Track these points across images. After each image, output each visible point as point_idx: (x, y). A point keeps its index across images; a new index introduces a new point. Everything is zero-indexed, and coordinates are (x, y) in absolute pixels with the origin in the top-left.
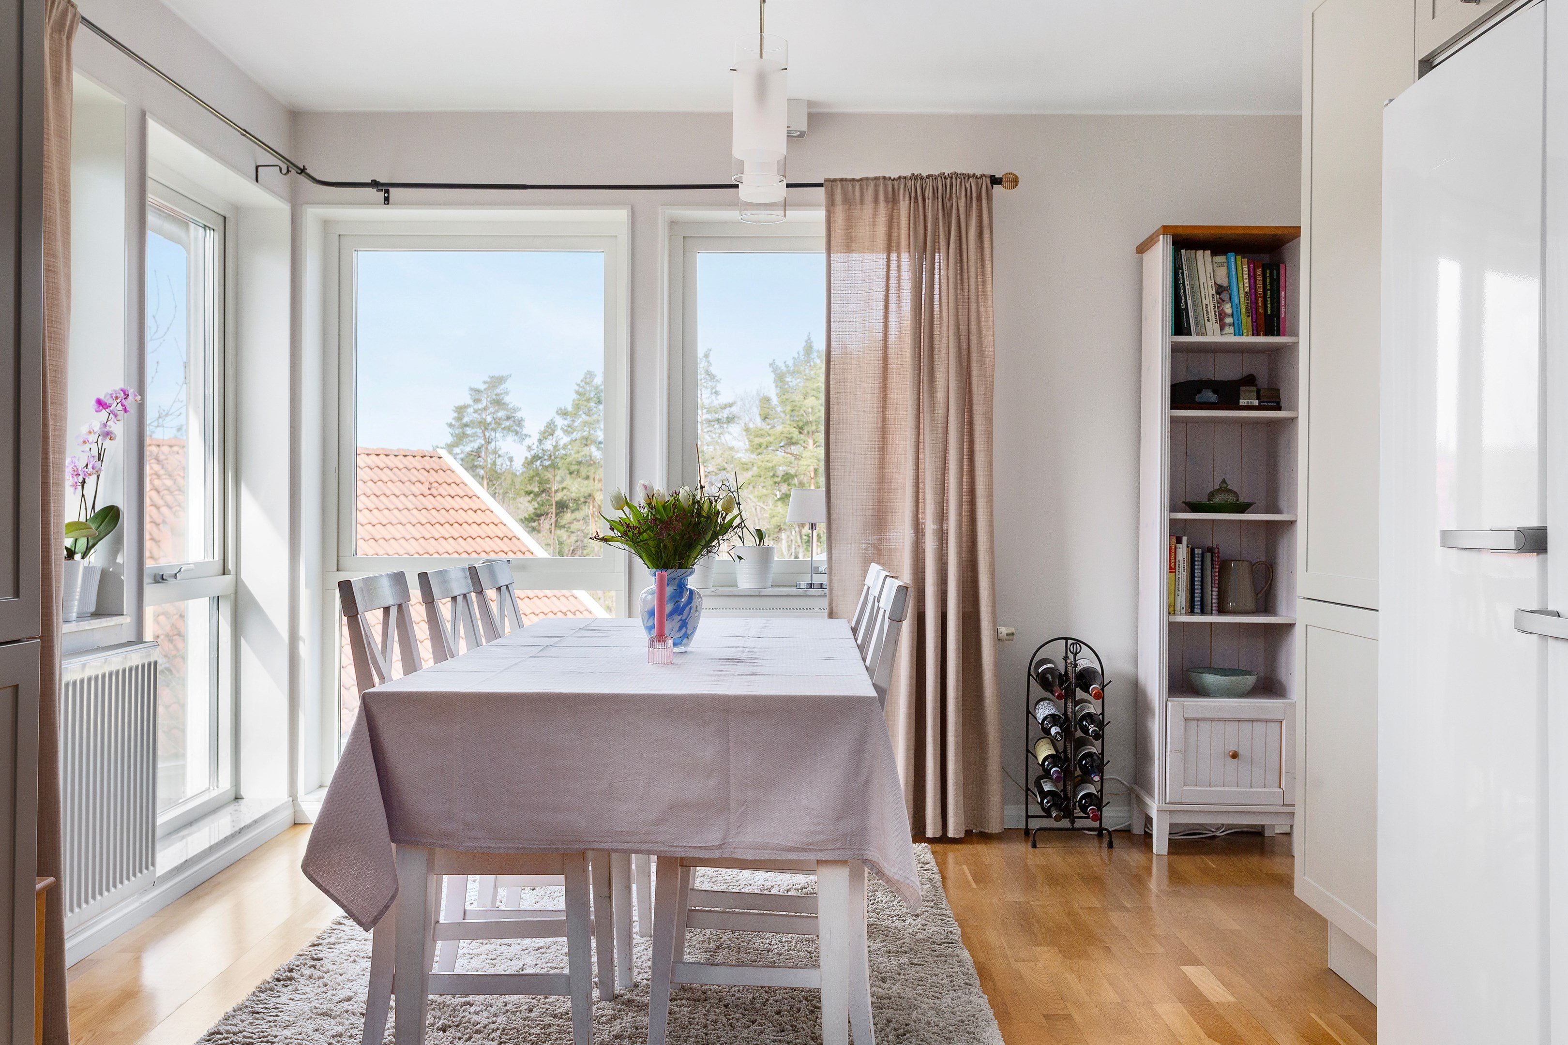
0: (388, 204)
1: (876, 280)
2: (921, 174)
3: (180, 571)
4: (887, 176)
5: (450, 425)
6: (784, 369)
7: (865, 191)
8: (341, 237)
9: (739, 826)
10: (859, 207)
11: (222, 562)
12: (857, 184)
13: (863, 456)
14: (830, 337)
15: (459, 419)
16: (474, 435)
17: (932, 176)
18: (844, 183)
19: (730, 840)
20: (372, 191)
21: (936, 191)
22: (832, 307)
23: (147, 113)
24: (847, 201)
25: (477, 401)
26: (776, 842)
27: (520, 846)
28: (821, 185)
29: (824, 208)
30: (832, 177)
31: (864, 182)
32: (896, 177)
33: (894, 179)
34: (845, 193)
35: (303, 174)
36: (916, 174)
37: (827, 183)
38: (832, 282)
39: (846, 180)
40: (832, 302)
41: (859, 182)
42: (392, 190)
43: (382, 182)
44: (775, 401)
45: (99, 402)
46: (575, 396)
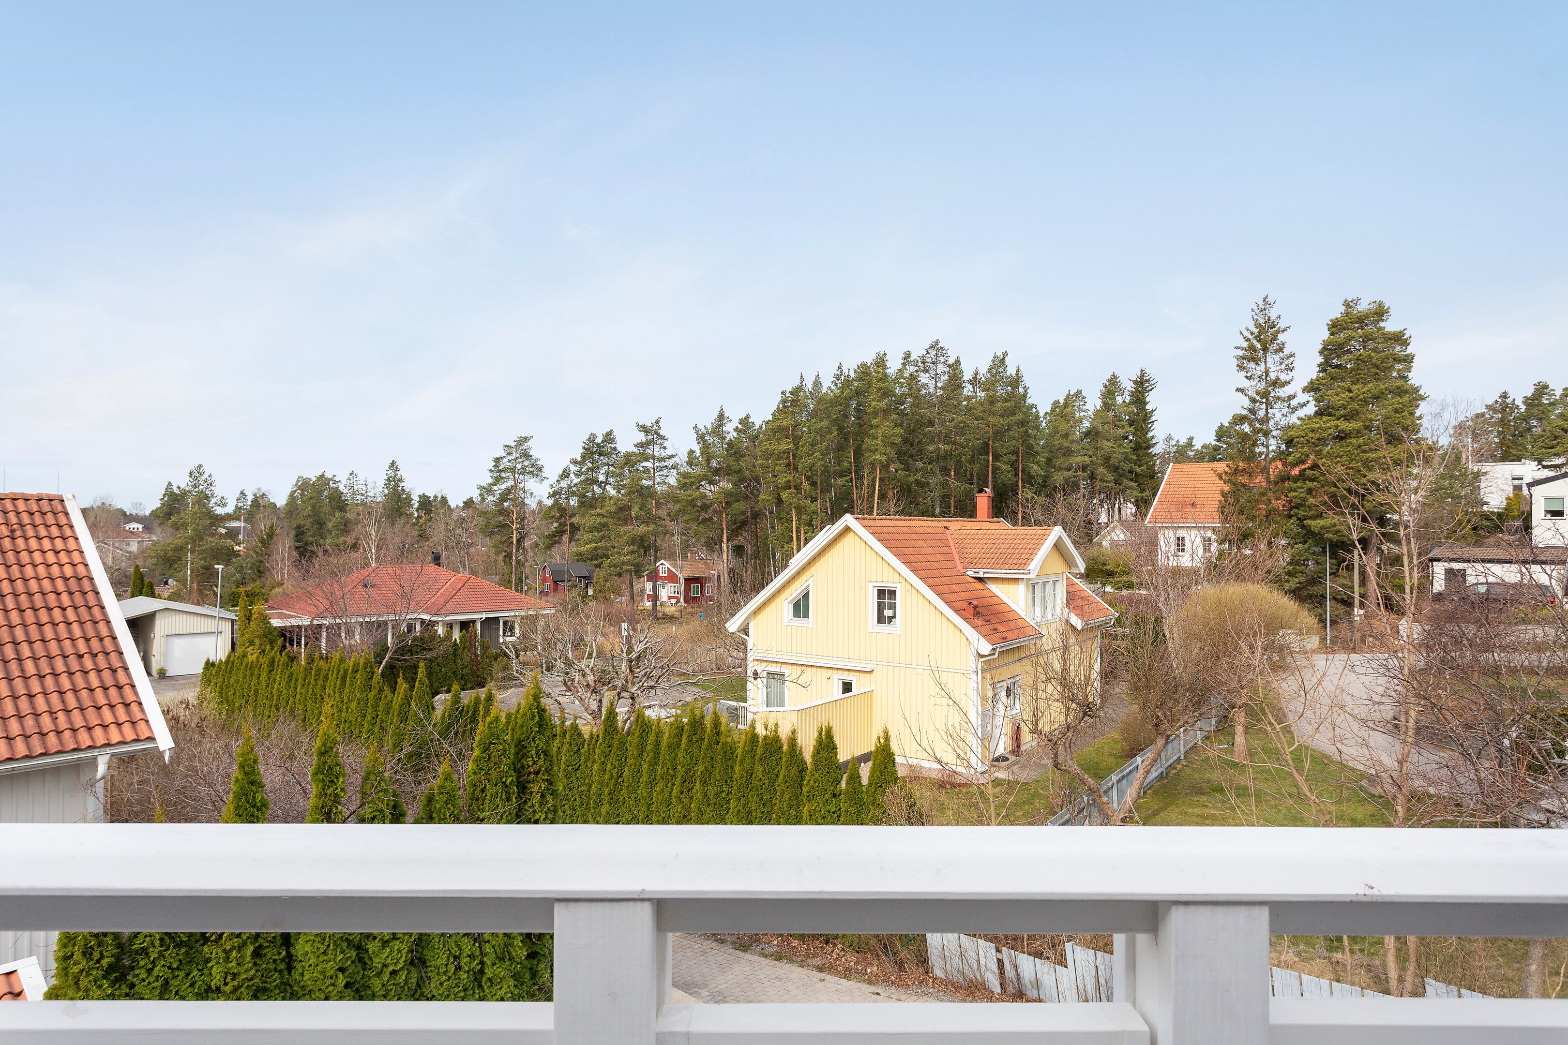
5: (491, 471)
6: (704, 431)
15: (495, 466)
16: (507, 478)
25: (510, 454)
44: (698, 454)
46: (583, 451)
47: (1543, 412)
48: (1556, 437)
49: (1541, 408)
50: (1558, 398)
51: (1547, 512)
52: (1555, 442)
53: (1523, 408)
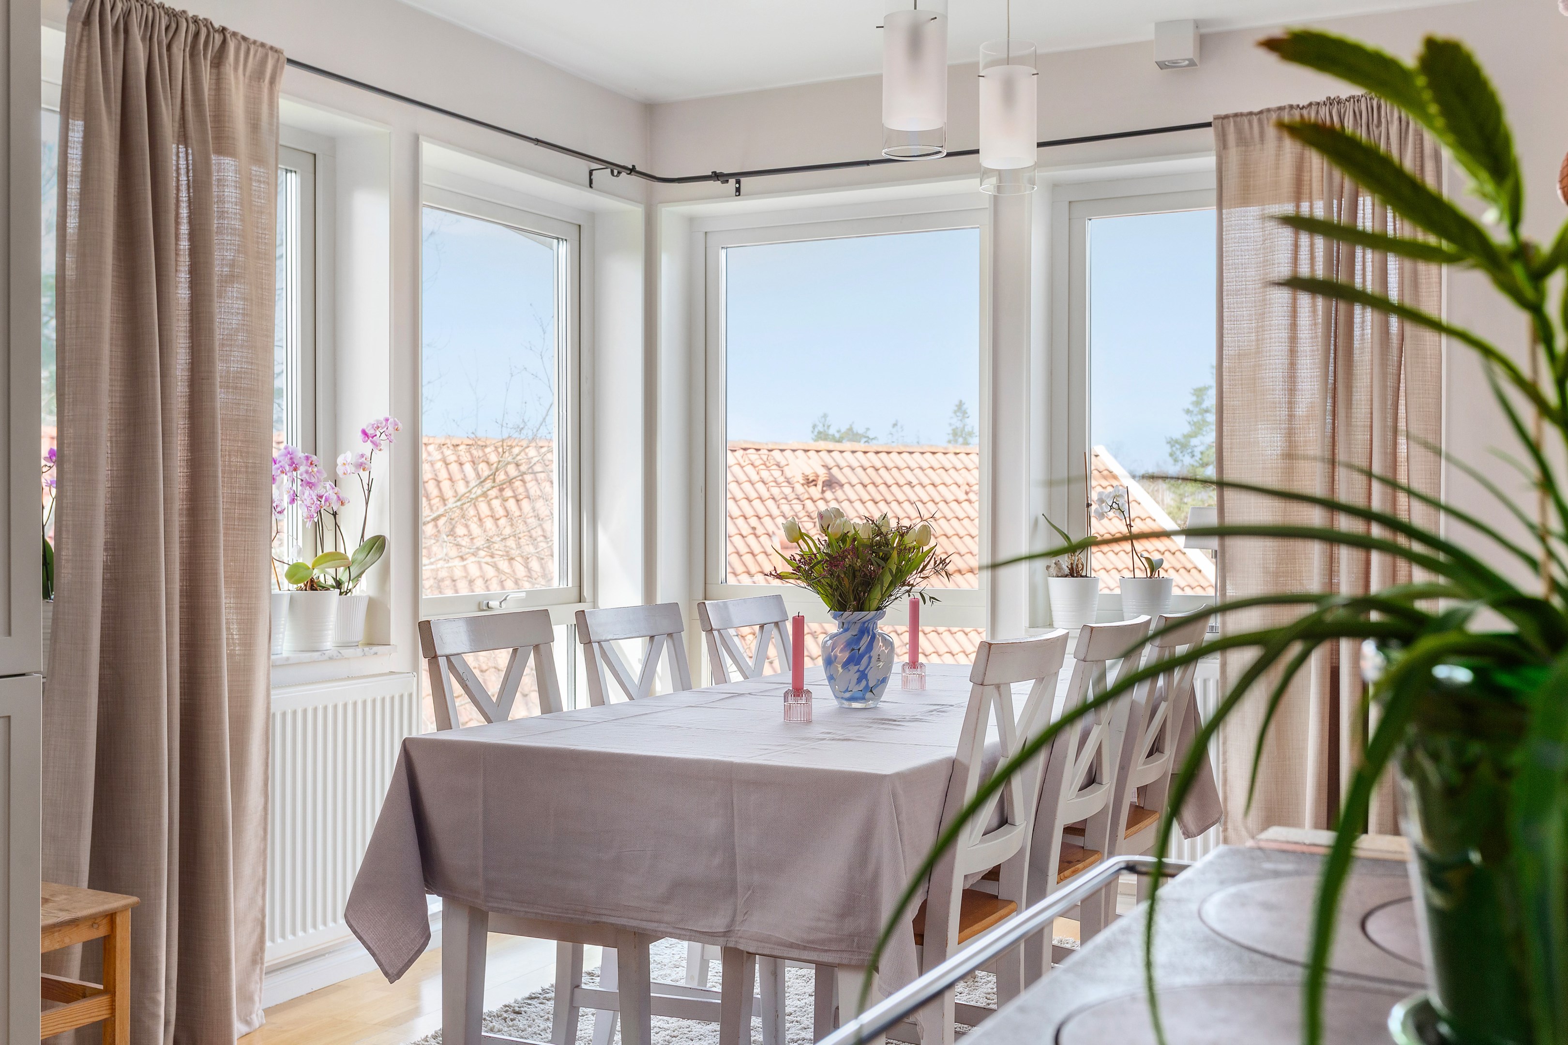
0: (739, 195)
1: (1279, 239)
2: (1338, 97)
3: (505, 599)
4: (1295, 103)
5: (1188, 411)
7: (1266, 126)
8: (708, 234)
9: (746, 913)
10: (1258, 146)
11: (576, 590)
12: (1255, 119)
13: (1261, 466)
14: (1222, 316)
17: (1354, 97)
18: (1239, 119)
19: (737, 928)
20: (717, 184)
21: (1358, 117)
22: (1225, 277)
23: (421, 137)
24: (1243, 141)
26: (777, 935)
27: (539, 911)
28: (1208, 125)
29: (1214, 153)
30: (1223, 113)
31: (1265, 114)
32: (1306, 103)
33: (1303, 107)
34: (1239, 131)
35: (633, 173)
36: (1332, 98)
37: (1216, 121)
38: (1224, 246)
39: (1242, 115)
40: (1224, 271)
41: (1258, 116)
42: (743, 180)
43: (725, 172)
45: (364, 432)
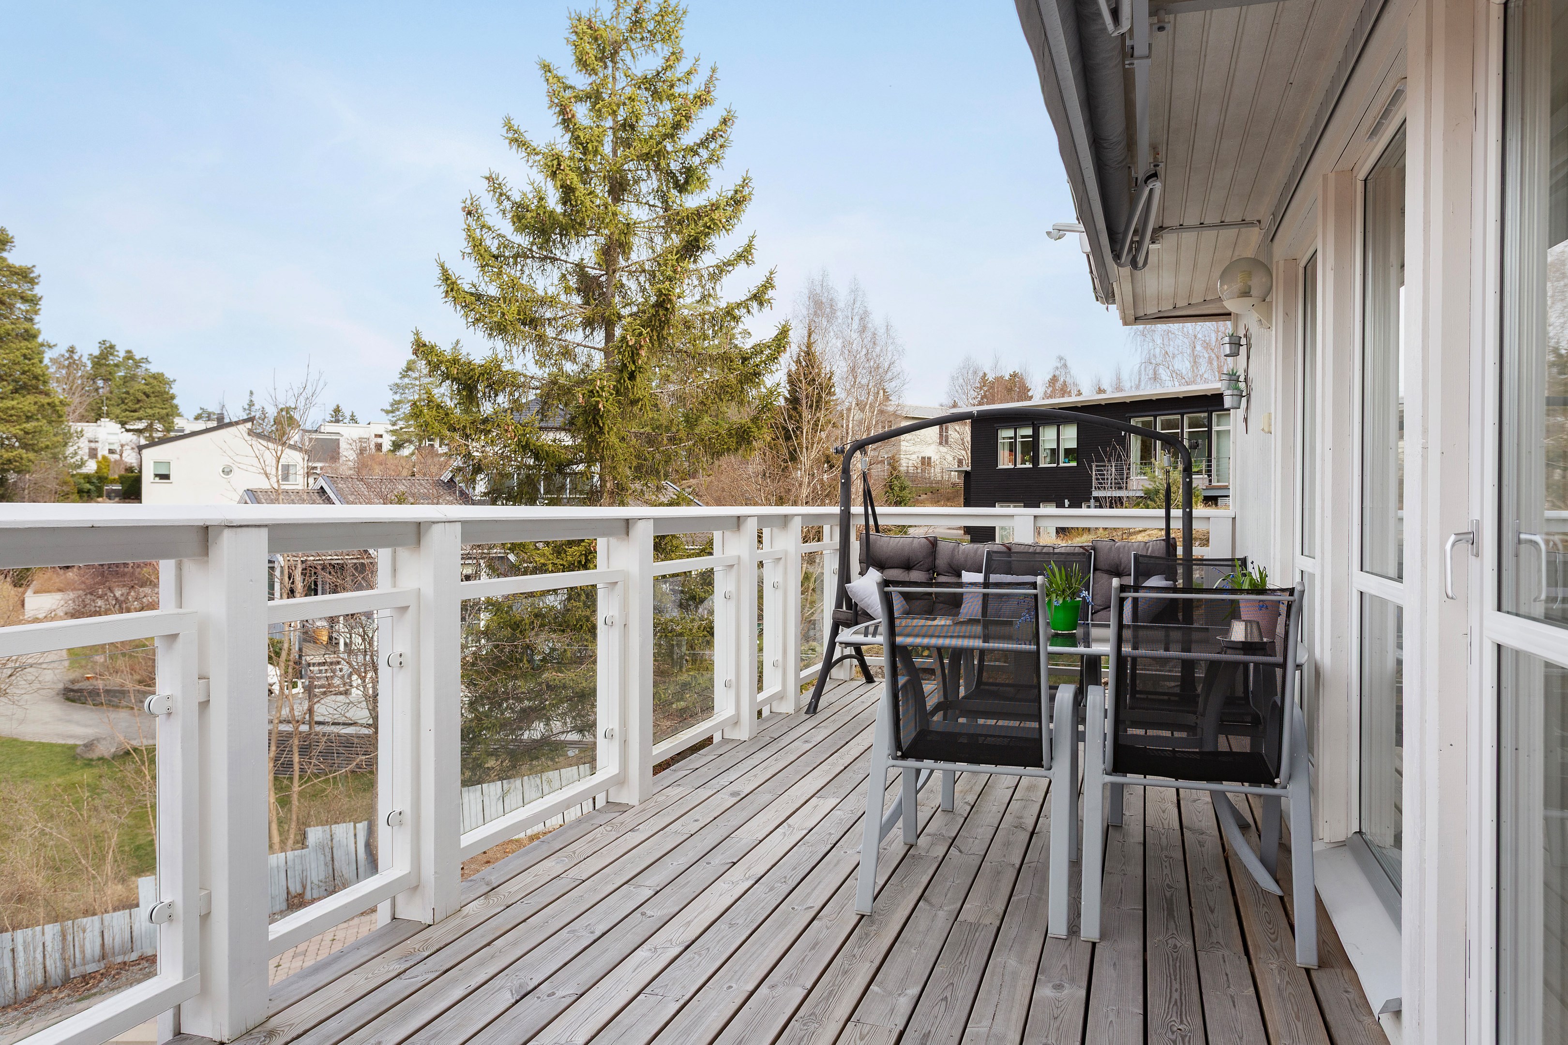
47: (110, 373)
48: (139, 401)
49: (108, 369)
50: (121, 360)
51: (156, 475)
52: (138, 406)
53: (89, 365)
